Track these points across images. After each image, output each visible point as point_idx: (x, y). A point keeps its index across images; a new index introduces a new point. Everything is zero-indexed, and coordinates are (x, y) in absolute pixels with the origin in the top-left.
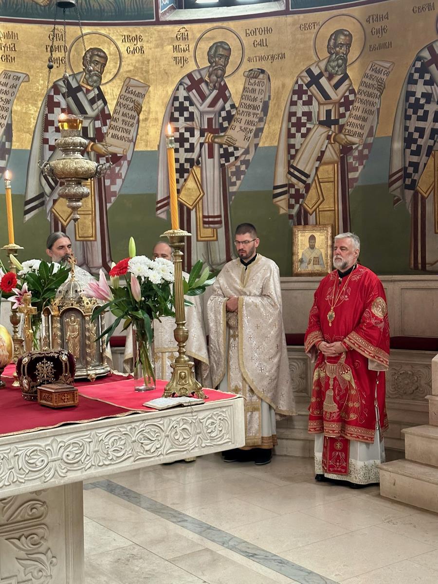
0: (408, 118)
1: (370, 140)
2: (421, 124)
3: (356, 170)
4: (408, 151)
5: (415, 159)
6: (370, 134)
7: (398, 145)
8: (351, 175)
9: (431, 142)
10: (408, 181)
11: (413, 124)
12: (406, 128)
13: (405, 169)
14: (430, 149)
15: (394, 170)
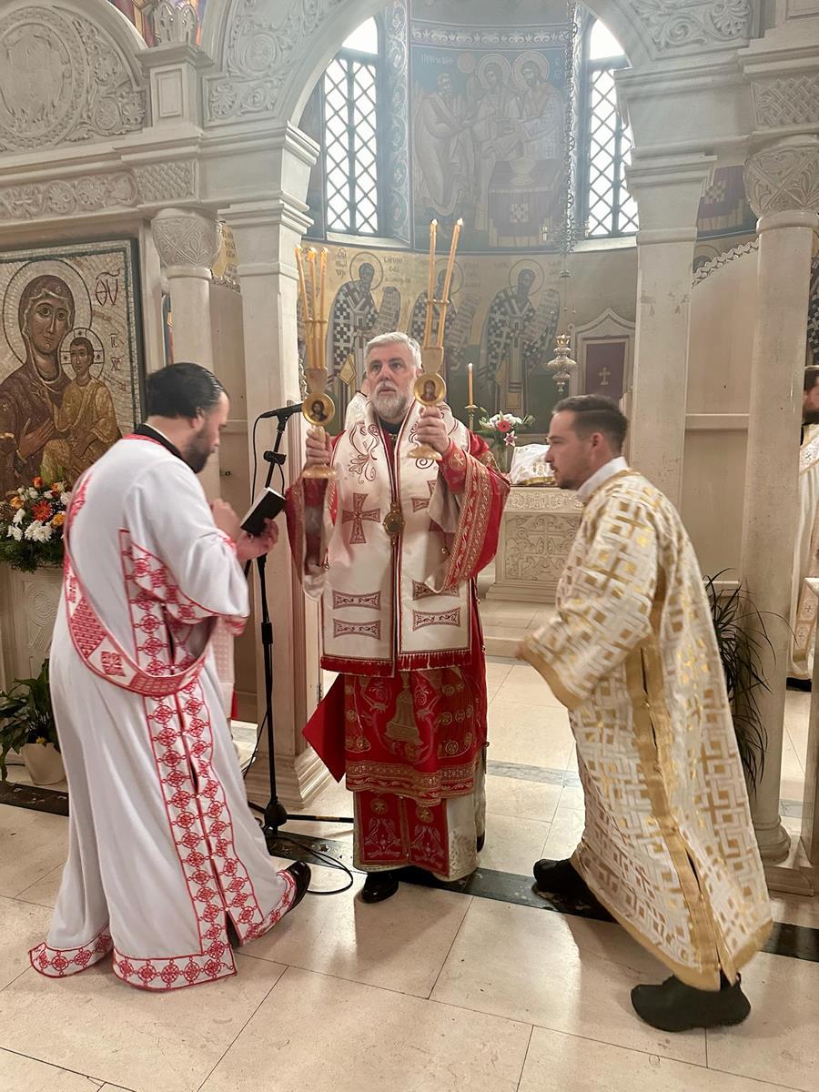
0: (490, 334)
1: (465, 346)
2: (498, 339)
3: (455, 365)
4: (490, 356)
5: (494, 361)
6: (465, 342)
7: (483, 351)
8: (452, 368)
9: (504, 351)
10: (489, 375)
11: (493, 339)
12: (489, 341)
13: (487, 367)
14: (504, 356)
15: (480, 368)
